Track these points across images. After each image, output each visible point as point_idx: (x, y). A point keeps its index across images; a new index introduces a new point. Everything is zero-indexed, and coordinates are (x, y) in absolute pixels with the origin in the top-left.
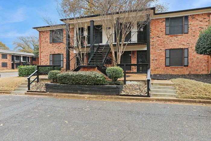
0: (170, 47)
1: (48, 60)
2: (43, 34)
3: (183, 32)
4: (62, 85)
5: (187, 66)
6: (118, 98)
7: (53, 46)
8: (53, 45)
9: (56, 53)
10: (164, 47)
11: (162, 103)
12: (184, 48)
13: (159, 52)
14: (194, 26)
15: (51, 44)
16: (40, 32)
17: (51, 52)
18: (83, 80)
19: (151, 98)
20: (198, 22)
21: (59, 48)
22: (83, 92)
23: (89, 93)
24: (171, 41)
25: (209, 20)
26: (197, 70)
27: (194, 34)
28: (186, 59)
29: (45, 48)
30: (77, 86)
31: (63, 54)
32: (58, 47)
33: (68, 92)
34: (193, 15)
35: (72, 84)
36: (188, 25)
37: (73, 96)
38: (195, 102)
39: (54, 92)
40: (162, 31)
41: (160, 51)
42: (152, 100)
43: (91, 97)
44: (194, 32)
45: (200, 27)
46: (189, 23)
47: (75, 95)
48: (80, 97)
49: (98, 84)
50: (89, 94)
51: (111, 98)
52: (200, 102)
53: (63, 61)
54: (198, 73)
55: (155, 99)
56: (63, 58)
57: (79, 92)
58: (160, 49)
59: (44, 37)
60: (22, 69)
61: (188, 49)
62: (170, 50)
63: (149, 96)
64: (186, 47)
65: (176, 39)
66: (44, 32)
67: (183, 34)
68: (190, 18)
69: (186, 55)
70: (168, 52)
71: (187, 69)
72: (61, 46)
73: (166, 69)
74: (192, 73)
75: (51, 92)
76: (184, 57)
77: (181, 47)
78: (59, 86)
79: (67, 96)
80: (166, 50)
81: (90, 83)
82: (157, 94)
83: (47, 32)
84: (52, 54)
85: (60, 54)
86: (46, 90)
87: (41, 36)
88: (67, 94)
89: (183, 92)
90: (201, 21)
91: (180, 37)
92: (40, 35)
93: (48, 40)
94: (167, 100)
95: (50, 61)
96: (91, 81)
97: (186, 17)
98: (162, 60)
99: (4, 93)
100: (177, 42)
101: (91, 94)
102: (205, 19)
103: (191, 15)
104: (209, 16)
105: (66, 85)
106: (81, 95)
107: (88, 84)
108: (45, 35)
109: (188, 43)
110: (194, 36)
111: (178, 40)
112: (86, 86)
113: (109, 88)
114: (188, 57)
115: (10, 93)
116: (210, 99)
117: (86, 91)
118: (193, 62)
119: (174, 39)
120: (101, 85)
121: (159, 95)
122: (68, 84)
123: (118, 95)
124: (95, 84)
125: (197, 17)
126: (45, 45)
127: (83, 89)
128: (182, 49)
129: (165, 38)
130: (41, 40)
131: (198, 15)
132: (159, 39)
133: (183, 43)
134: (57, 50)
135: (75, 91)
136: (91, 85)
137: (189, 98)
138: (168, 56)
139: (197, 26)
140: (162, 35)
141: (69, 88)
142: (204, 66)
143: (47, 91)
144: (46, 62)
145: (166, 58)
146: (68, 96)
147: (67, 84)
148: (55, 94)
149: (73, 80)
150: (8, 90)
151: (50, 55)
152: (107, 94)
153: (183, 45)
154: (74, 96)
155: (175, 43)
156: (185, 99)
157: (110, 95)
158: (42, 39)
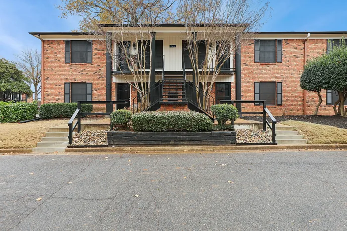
0: (261, 80)
1: (60, 93)
2: (51, 45)
3: (275, 61)
4: (141, 134)
5: (281, 105)
6: (235, 148)
7: (71, 68)
8: (70, 66)
9: (78, 80)
10: (253, 79)
11: (296, 151)
12: (277, 81)
13: (246, 86)
14: (288, 54)
15: (69, 64)
16: (43, 41)
17: (67, 79)
18: (181, 124)
19: (278, 145)
20: (292, 49)
21: (84, 72)
22: (178, 142)
23: (189, 143)
24: (262, 71)
25: (304, 48)
26: (292, 110)
27: (288, 64)
28: (279, 96)
29: (54, 70)
30: (169, 134)
31: (92, 83)
32: (82, 71)
33: (152, 144)
34: (287, 39)
35: (160, 131)
36: (281, 51)
37: (162, 150)
38: (331, 147)
39: (125, 146)
40: (250, 57)
41: (248, 84)
42: (282, 148)
43: (194, 150)
44: (288, 61)
45: (295, 56)
46: (283, 50)
47: (166, 148)
48: (175, 150)
49: (204, 130)
50: (188, 145)
51: (226, 149)
52: (337, 147)
53: (92, 94)
54: (293, 115)
55: (285, 147)
56: (92, 90)
57: (171, 143)
58: (248, 82)
59: (52, 51)
60: (10, 109)
61: (282, 83)
62: (261, 83)
63: (274, 143)
64: (280, 80)
65: (268, 69)
66: (52, 42)
67: (276, 63)
68: (283, 43)
69: (279, 91)
70: (258, 85)
71: (280, 109)
72: (88, 68)
73: (256, 108)
74: (286, 114)
75: (118, 145)
76: (277, 94)
77: (274, 79)
78: (135, 135)
79: (151, 151)
80: (255, 83)
81: (192, 128)
82: (283, 141)
83: (59, 42)
84: (70, 83)
85: (86, 83)
86: (109, 143)
87: (46, 48)
88: (152, 148)
89: (313, 137)
90: (295, 48)
91: (272, 66)
92: (44, 47)
93: (62, 56)
94: (299, 147)
95: (65, 94)
96: (194, 125)
97: (280, 41)
98: (251, 96)
99: (14, 152)
100: (268, 73)
101: (192, 145)
102: (300, 46)
103: (284, 39)
104: (304, 43)
105: (149, 134)
106: (176, 148)
107: (188, 130)
108: (55, 48)
109: (281, 76)
110: (288, 66)
111: (270, 70)
112: (185, 133)
113: (220, 135)
114: (281, 94)
115: (30, 152)
116: (346, 143)
117: (185, 141)
118: (288, 100)
119: (266, 69)
120: (208, 131)
121: (286, 142)
122: (152, 131)
123: (235, 143)
124: (199, 130)
125: (291, 43)
126: (55, 65)
127: (180, 138)
128: (275, 82)
129: (254, 66)
130: (46, 57)
131: (293, 40)
132: (246, 68)
133: (276, 74)
134: (80, 75)
135: (165, 142)
136: (192, 131)
137: (323, 144)
138: (257, 91)
139: (292, 54)
140: (251, 62)
141: (153, 138)
142: (300, 105)
143: (110, 145)
144: (56, 96)
145: (255, 94)
146: (154, 150)
147: (150, 131)
148: (129, 149)
149: (164, 124)
150: (23, 146)
151: (65, 83)
152: (218, 143)
153: (276, 77)
154: (164, 150)
155: (266, 74)
156: (320, 145)
157: (222, 144)
158: (48, 54)
